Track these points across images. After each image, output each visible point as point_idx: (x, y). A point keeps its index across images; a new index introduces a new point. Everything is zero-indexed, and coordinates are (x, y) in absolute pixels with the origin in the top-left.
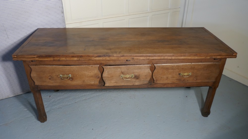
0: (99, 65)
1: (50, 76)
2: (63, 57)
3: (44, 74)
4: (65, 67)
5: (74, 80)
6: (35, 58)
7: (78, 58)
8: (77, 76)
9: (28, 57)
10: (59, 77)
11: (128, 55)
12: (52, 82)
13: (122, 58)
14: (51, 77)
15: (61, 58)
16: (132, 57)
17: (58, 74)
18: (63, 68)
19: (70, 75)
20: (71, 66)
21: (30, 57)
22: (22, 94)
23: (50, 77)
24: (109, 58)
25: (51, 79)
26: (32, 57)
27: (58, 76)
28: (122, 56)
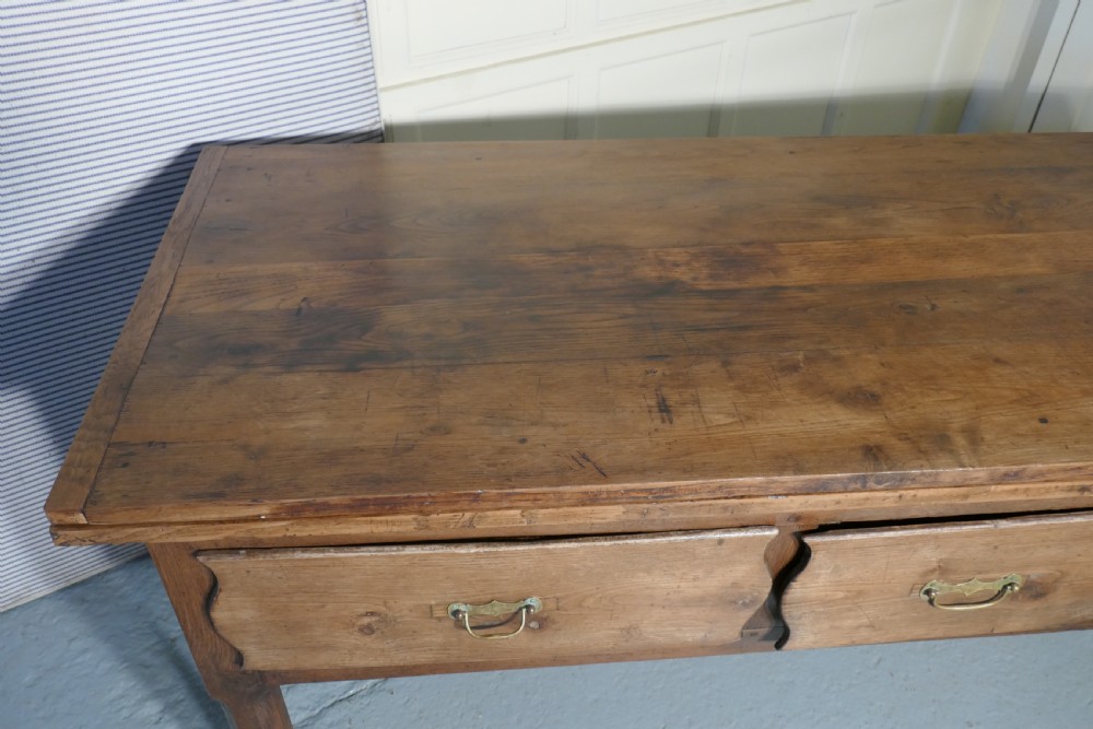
0: (775, 532)
1: (372, 614)
2: (506, 504)
3: (323, 607)
4: (497, 555)
5: (559, 630)
6: (256, 519)
7: (631, 507)
8: (590, 602)
9: (193, 518)
10: (439, 619)
11: (1050, 471)
12: (383, 650)
13: (1000, 488)
14: (374, 619)
15: (489, 513)
16: (1077, 483)
17: (433, 602)
18: (482, 562)
19: (534, 601)
20: (552, 546)
21: (214, 516)
22: (106, 572)
23: (366, 620)
24: (890, 494)
25: (373, 632)
26: (226, 516)
27: (431, 611)
28: (1006, 475)
